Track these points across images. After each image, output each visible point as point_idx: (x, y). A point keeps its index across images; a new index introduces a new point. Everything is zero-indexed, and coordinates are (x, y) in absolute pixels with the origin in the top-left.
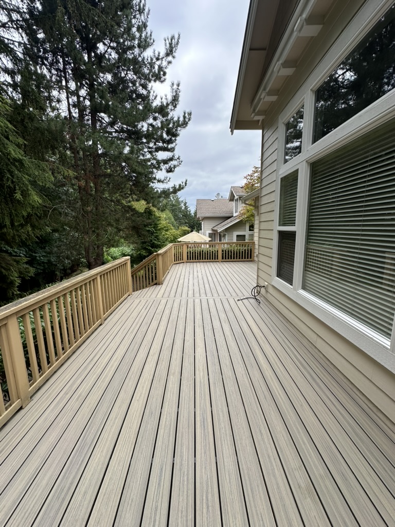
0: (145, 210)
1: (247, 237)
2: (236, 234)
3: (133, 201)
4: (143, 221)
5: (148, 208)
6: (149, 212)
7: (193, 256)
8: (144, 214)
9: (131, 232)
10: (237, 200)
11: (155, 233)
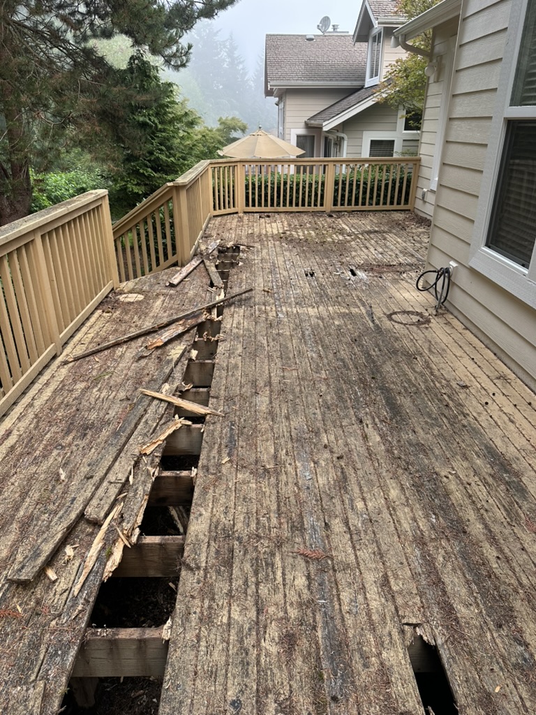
0: (130, 63)
1: (397, 147)
2: (369, 136)
3: (95, 36)
4: (128, 97)
5: (138, 58)
6: (140, 70)
7: (260, 196)
8: (129, 76)
9: (97, 129)
10: (377, 39)
11: (161, 131)
